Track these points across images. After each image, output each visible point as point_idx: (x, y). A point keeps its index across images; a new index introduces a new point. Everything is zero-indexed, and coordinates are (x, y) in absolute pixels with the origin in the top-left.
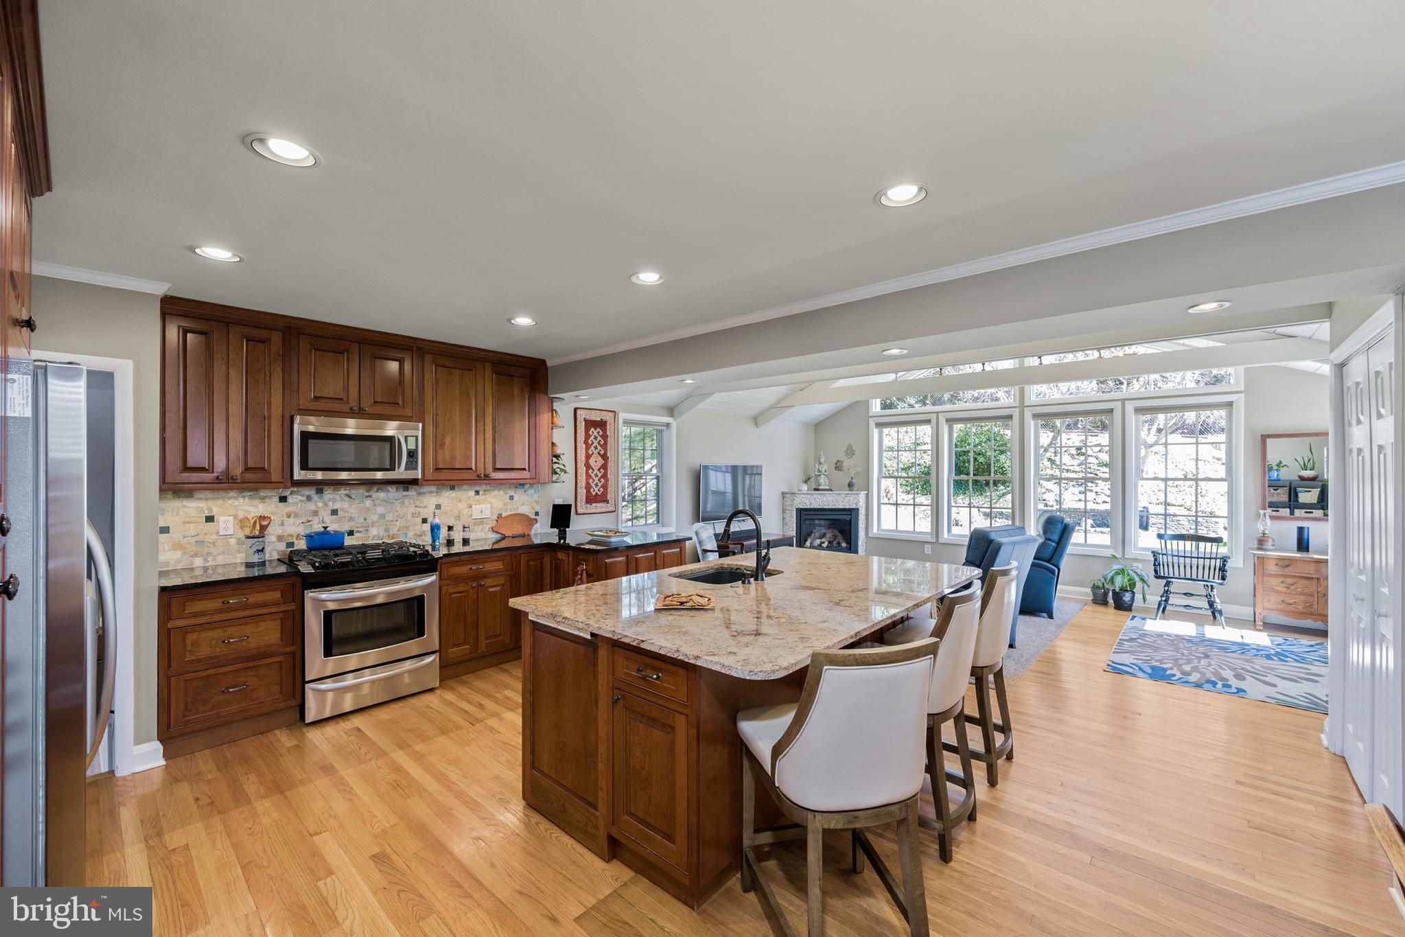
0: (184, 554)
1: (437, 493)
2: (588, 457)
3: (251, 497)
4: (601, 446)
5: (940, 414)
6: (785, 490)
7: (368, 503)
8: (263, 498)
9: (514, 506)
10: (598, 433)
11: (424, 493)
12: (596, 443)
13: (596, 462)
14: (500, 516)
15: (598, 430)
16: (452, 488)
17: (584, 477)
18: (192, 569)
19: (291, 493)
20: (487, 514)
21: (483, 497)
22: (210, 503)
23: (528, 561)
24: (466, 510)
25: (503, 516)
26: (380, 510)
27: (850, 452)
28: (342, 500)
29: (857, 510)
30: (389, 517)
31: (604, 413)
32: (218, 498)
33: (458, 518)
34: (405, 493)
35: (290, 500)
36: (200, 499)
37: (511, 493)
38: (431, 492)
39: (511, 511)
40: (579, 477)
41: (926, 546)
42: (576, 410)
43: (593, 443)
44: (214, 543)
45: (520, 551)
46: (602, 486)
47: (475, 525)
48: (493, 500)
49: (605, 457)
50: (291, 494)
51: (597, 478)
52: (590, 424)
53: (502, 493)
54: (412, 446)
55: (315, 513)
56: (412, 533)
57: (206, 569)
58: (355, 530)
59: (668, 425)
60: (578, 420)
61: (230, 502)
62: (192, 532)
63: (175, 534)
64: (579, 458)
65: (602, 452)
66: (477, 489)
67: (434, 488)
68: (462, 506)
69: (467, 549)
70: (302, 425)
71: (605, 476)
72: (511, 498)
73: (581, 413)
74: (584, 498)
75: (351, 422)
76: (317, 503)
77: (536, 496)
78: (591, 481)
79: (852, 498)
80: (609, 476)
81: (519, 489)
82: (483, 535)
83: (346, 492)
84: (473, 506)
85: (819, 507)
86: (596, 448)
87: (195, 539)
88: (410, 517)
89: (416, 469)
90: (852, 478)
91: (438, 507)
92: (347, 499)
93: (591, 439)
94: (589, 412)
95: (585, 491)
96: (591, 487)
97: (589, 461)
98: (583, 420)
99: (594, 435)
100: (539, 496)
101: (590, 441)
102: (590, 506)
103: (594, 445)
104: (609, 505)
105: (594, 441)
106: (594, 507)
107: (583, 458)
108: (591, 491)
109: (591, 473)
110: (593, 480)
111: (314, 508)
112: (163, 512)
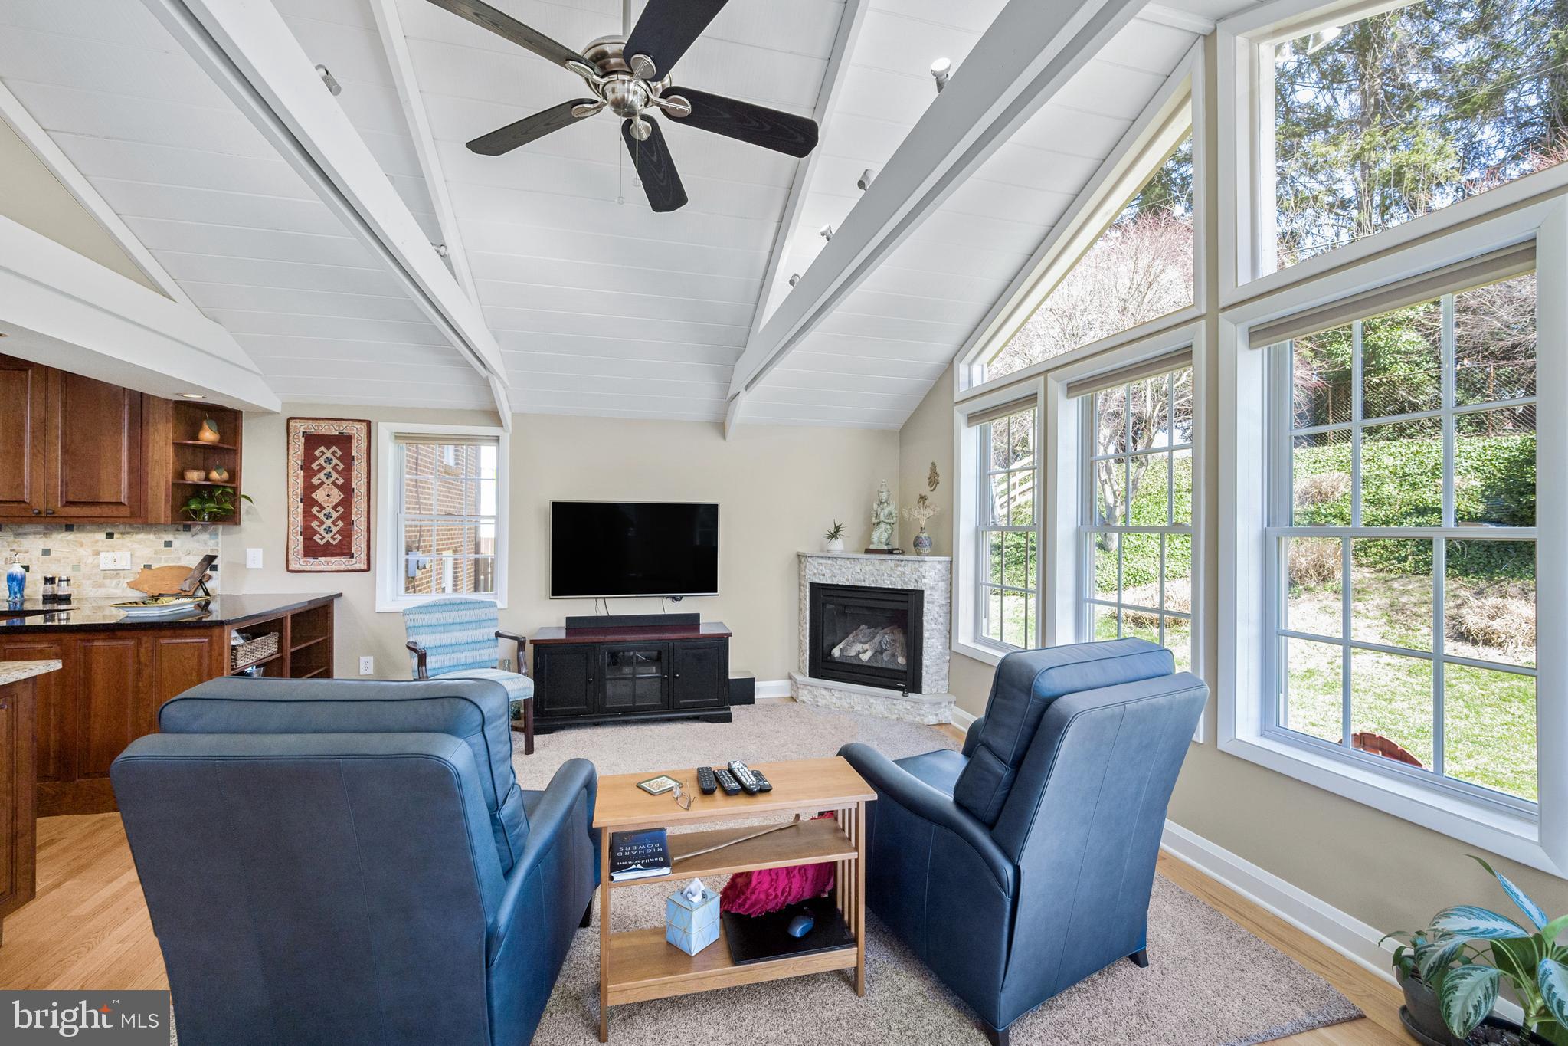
1: (45, 534)
2: (309, 488)
4: (338, 472)
6: (802, 550)
9: (172, 556)
10: (333, 453)
11: (25, 534)
12: (327, 469)
13: (328, 496)
14: (148, 567)
15: (334, 448)
16: (70, 528)
17: (300, 518)
20: (123, 564)
21: (120, 541)
25: (153, 568)
27: (934, 477)
29: (919, 594)
31: (345, 424)
33: (77, 567)
37: (169, 537)
38: (35, 533)
39: (166, 561)
40: (292, 518)
42: (290, 421)
43: (322, 468)
46: (338, 532)
47: (104, 578)
48: (135, 546)
49: (347, 489)
51: (329, 520)
52: (315, 441)
53: (152, 536)
60: (293, 435)
64: (292, 490)
65: (341, 482)
66: (109, 530)
68: (85, 552)
71: (346, 517)
72: (168, 544)
73: (298, 425)
74: (301, 548)
77: (211, 543)
78: (316, 523)
80: (354, 517)
81: (181, 533)
82: (118, 592)
84: (101, 553)
86: (329, 475)
91: (47, 552)
93: (317, 463)
94: (314, 423)
95: (301, 538)
96: (316, 533)
97: (313, 495)
98: (301, 434)
99: (324, 457)
100: (218, 543)
101: (315, 466)
102: (312, 561)
103: (325, 472)
104: (354, 560)
105: (325, 465)
106: (322, 562)
107: (299, 491)
108: (317, 538)
109: (315, 513)
110: (322, 523)
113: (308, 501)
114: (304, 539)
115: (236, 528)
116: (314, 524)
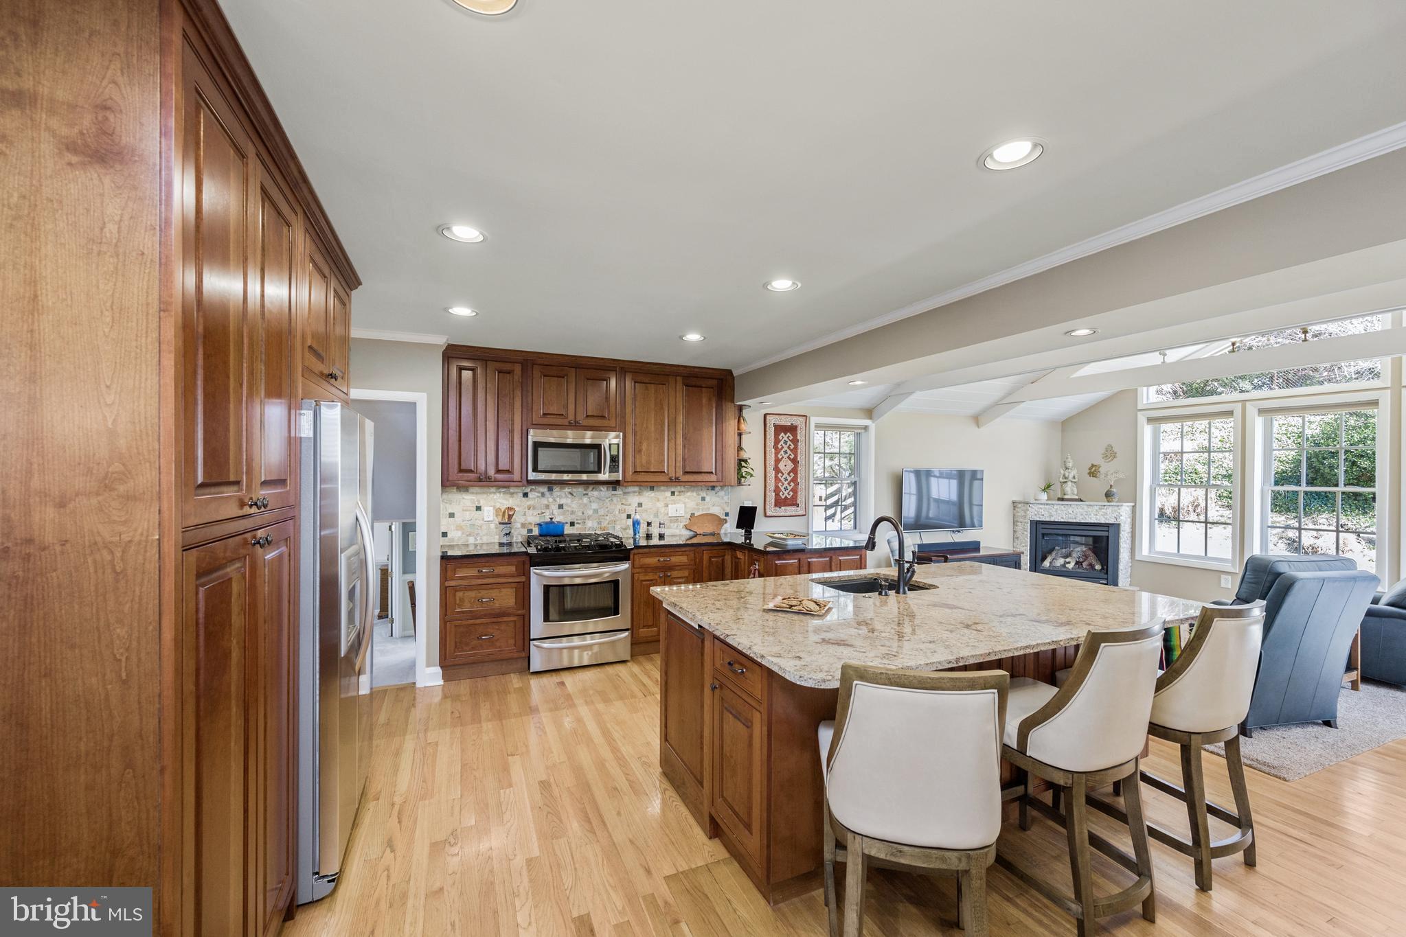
0: (463, 533)
1: (639, 493)
2: (777, 461)
3: (504, 493)
4: (791, 450)
5: (1247, 403)
6: (1015, 499)
7: (585, 500)
8: (512, 494)
9: (706, 507)
10: (788, 437)
11: (628, 493)
12: (786, 448)
13: (785, 466)
14: (693, 515)
15: (788, 434)
16: (652, 488)
17: (773, 481)
18: (467, 545)
20: (681, 512)
21: (678, 497)
22: (479, 497)
23: (710, 557)
24: (663, 509)
25: (696, 515)
26: (595, 506)
27: (1110, 454)
28: (566, 497)
29: (1117, 526)
30: (601, 512)
31: (795, 418)
32: (483, 493)
33: (656, 515)
34: (613, 492)
35: (530, 495)
36: (473, 493)
37: (703, 494)
38: (634, 492)
39: (702, 510)
40: (768, 481)
41: (1223, 576)
42: (765, 416)
43: (783, 447)
44: (481, 527)
45: (703, 548)
46: (791, 490)
47: (670, 522)
48: (687, 500)
49: (795, 461)
50: (531, 491)
51: (787, 482)
52: (779, 429)
53: (695, 494)
54: (614, 453)
55: (547, 507)
56: (619, 527)
57: (476, 546)
58: (576, 521)
59: (866, 428)
60: (768, 425)
61: (492, 496)
62: (468, 518)
63: (458, 518)
64: (768, 462)
65: (792, 457)
66: (673, 490)
67: (636, 489)
68: (660, 505)
69: (662, 543)
70: (534, 436)
71: (795, 480)
72: (703, 499)
73: (771, 418)
74: (773, 501)
75: (570, 433)
76: (548, 499)
77: (726, 498)
78: (780, 484)
79: (1109, 511)
80: (799, 480)
81: (710, 491)
82: (677, 532)
83: (570, 490)
84: (669, 506)
85: (1062, 520)
86: (786, 452)
87: (470, 523)
88: (617, 513)
89: (618, 471)
90: (1111, 486)
91: (640, 505)
92: (570, 496)
93: (781, 444)
94: (779, 418)
95: (774, 494)
96: (781, 491)
97: (779, 466)
98: (772, 425)
99: (784, 440)
100: (729, 498)
101: (780, 446)
102: (779, 509)
103: (784, 450)
104: (799, 508)
105: (784, 445)
106: (783, 510)
107: (773, 463)
108: (781, 494)
109: (780, 477)
110: (783, 484)
111: (546, 502)
112: (450, 502)
115: (737, 488)
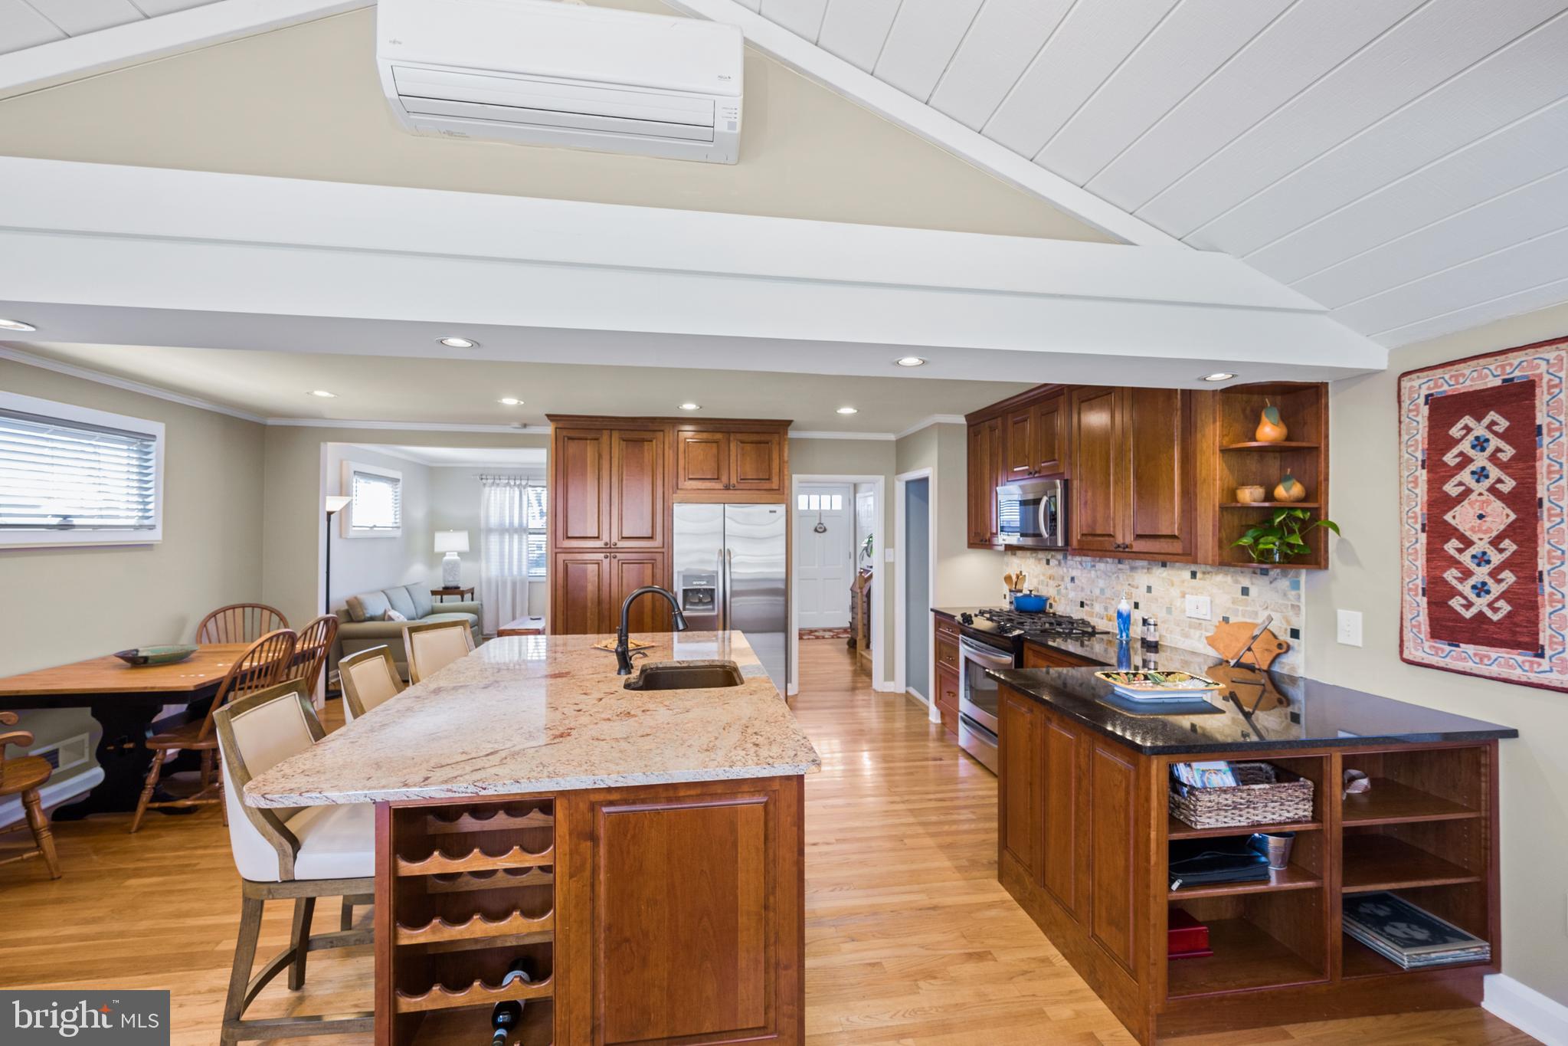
1: (1148, 569)
2: (1439, 504)
4: (1504, 466)
9: (1248, 608)
10: (1489, 426)
12: (1482, 461)
13: (1480, 517)
14: (1226, 620)
15: (1495, 415)
16: (1164, 565)
17: (1421, 562)
19: (1052, 556)
20: (1204, 612)
21: (1202, 583)
24: (1179, 601)
25: (1231, 622)
26: (1102, 583)
28: (1077, 568)
30: (1108, 593)
31: (1516, 358)
32: (1023, 557)
33: (1169, 610)
34: (1120, 566)
35: (1051, 563)
37: (1245, 581)
38: (1143, 568)
39: (1243, 616)
40: (1406, 561)
42: (1403, 380)
43: (1466, 461)
46: (1505, 596)
47: (1189, 627)
48: (1215, 590)
49: (1524, 502)
51: (1483, 569)
52: (1451, 408)
53: (1229, 579)
54: (1053, 509)
55: (1063, 579)
58: (1085, 602)
60: (1407, 405)
64: (1405, 508)
65: (1510, 485)
66: (1193, 569)
67: (1145, 563)
68: (1175, 592)
71: (1524, 564)
72: (1245, 591)
73: (1416, 383)
74: (1423, 618)
77: (1291, 595)
78: (1453, 573)
80: (1543, 565)
81: (1258, 576)
84: (1187, 596)
86: (1481, 474)
89: (1056, 535)
91: (1149, 589)
93: (1455, 451)
94: (1447, 374)
95: (1423, 601)
96: (1454, 592)
97: (1448, 517)
98: (1422, 400)
99: (1471, 437)
100: (1299, 597)
101: (1450, 459)
102: (1448, 648)
103: (1472, 467)
104: (1545, 663)
105: (1472, 453)
106: (1468, 655)
107: (1418, 509)
108: (1456, 603)
109: (1452, 552)
110: (1467, 574)
111: (1061, 573)
112: (1007, 564)
113: (1438, 530)
114: (1429, 603)
115: (1321, 575)
116: (1451, 575)
